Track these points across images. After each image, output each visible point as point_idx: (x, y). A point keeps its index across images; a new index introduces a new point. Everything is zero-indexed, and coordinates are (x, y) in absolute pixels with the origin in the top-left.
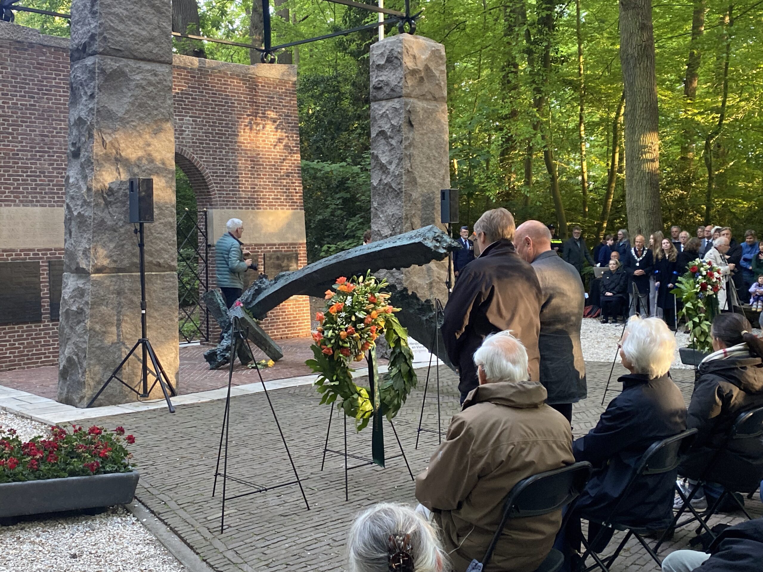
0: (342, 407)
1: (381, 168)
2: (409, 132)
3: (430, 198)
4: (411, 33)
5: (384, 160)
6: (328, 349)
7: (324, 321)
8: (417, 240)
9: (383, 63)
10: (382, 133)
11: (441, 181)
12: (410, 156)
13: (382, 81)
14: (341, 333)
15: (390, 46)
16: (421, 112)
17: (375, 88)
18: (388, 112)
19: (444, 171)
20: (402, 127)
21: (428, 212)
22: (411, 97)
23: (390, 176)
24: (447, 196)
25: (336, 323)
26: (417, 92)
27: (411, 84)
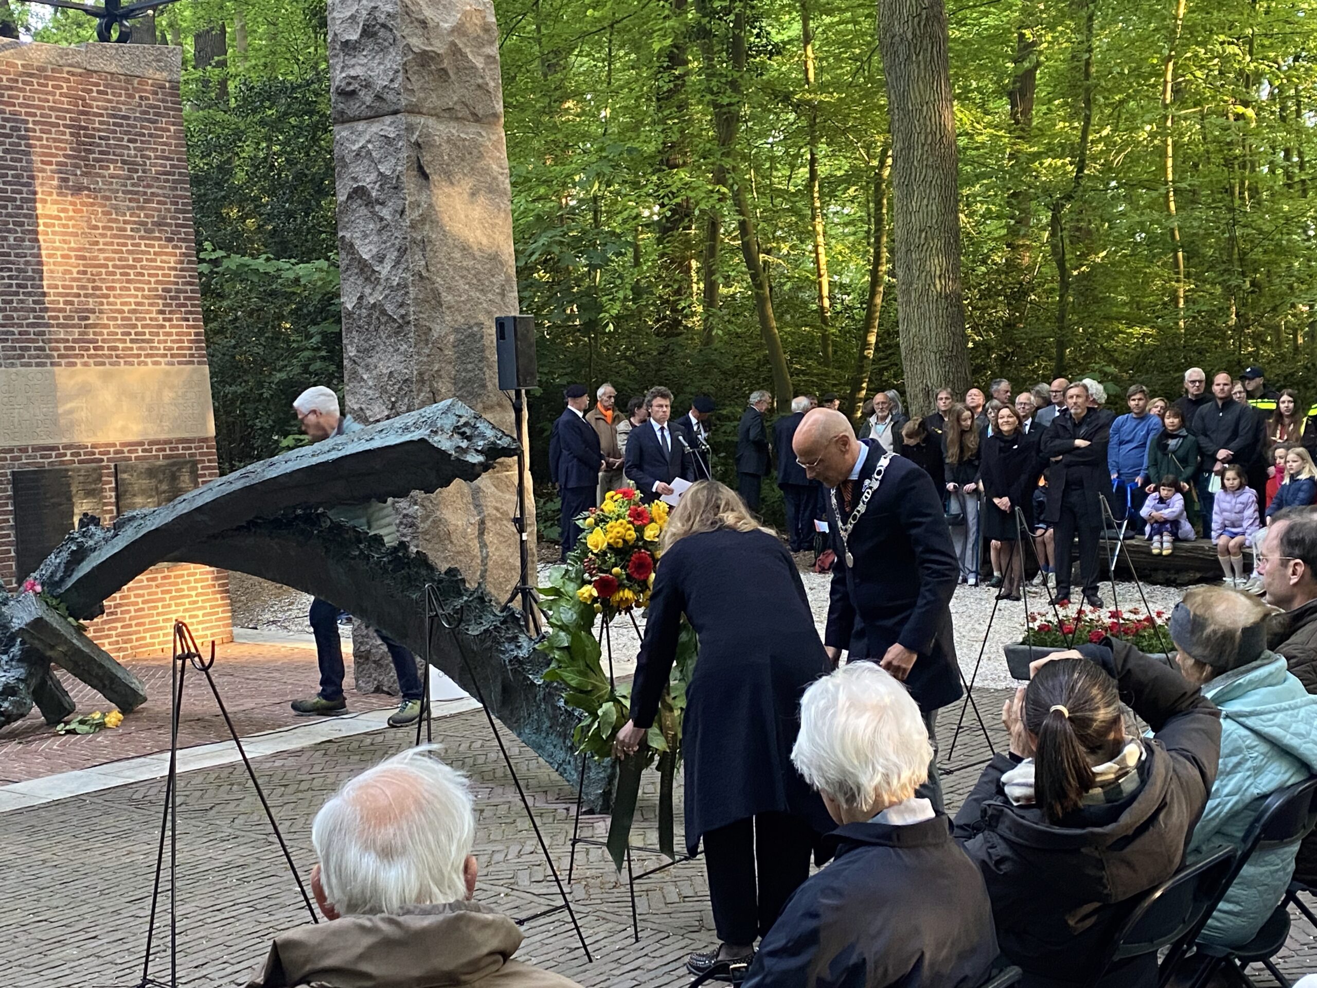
1: (362, 271)
2: (420, 191)
3: (473, 335)
5: (366, 252)
8: (415, 435)
9: (354, 37)
10: (359, 192)
11: (498, 299)
12: (424, 244)
13: (354, 78)
15: (370, 1)
16: (446, 148)
17: (342, 93)
18: (370, 146)
19: (503, 276)
20: (402, 178)
21: (470, 367)
22: (420, 113)
23: (380, 288)
24: (509, 329)
26: (433, 101)
27: (419, 84)
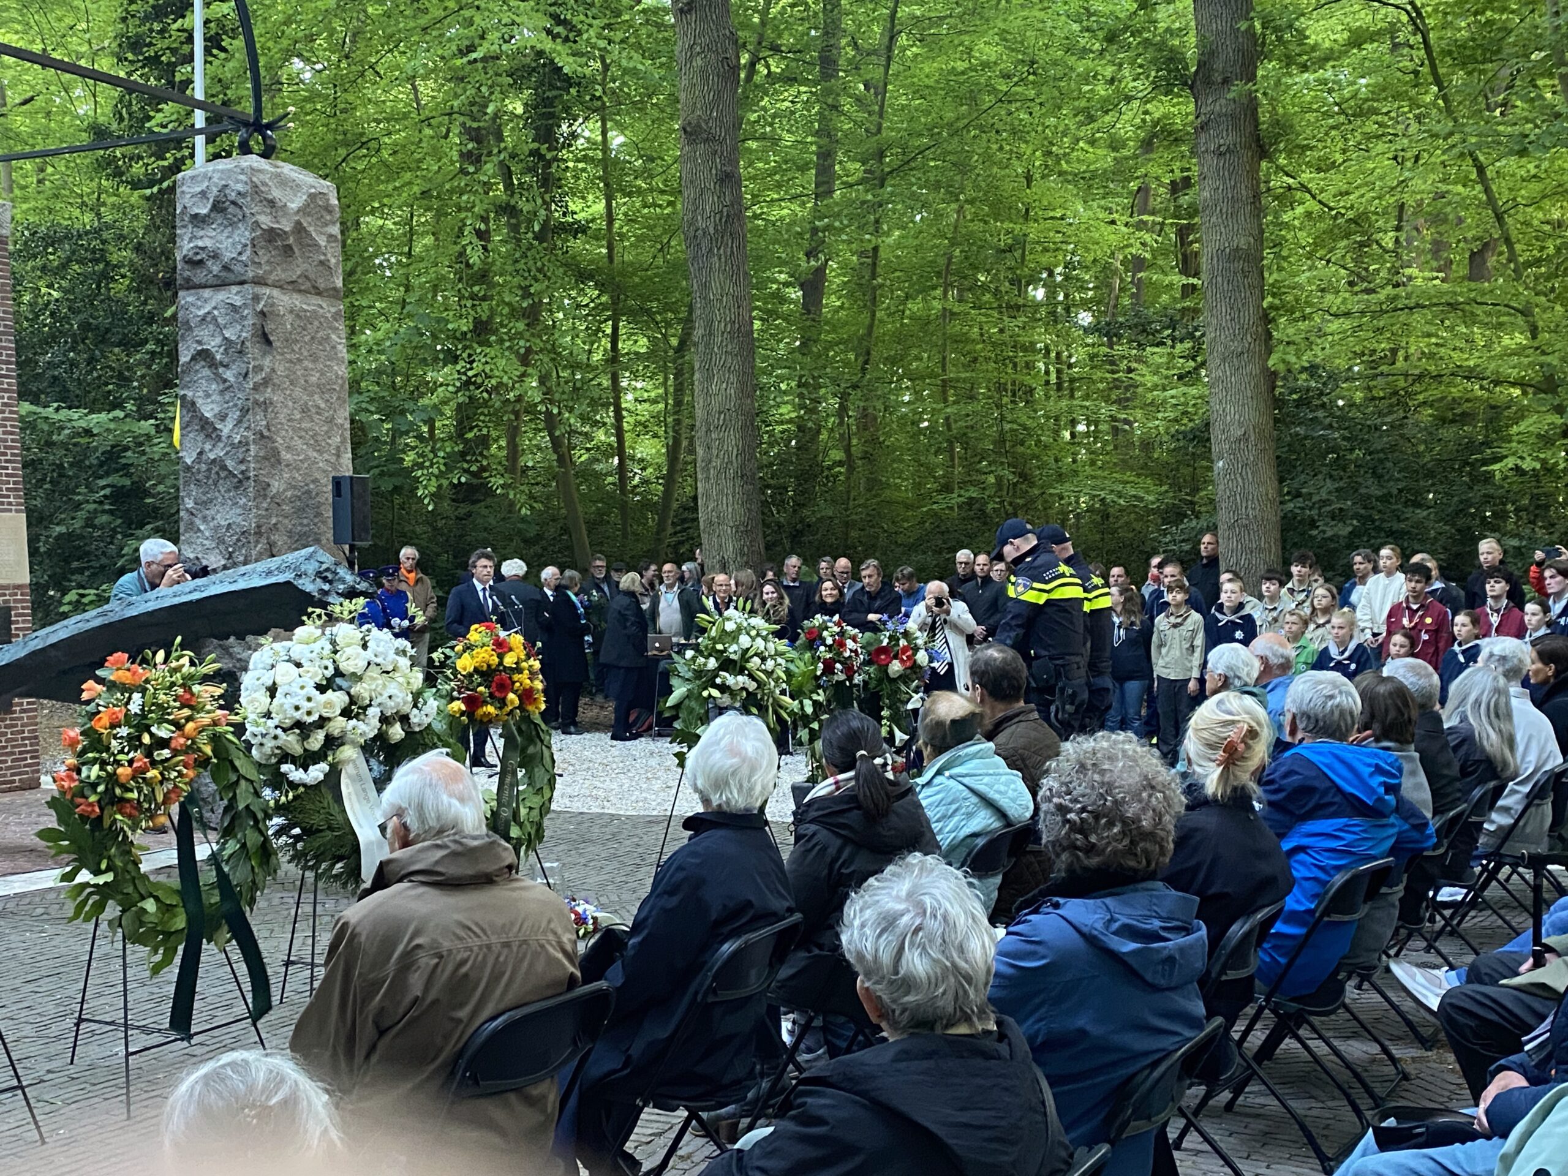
0: (120, 925)
1: (203, 428)
2: (264, 354)
3: (308, 492)
4: (266, 155)
5: (208, 411)
6: (91, 805)
7: (79, 747)
8: (281, 578)
9: (204, 211)
10: (204, 355)
11: (333, 459)
12: (266, 405)
13: (203, 249)
14: (120, 770)
15: (220, 179)
16: (289, 318)
17: (188, 261)
18: (216, 312)
19: (338, 439)
20: (248, 344)
21: (305, 521)
22: (266, 284)
23: (221, 445)
24: (346, 489)
25: (108, 749)
26: (279, 274)
27: (266, 258)
